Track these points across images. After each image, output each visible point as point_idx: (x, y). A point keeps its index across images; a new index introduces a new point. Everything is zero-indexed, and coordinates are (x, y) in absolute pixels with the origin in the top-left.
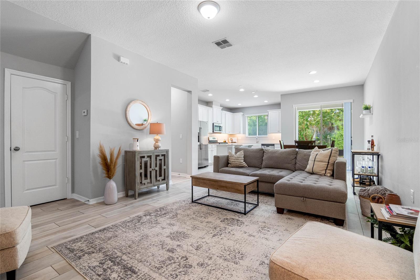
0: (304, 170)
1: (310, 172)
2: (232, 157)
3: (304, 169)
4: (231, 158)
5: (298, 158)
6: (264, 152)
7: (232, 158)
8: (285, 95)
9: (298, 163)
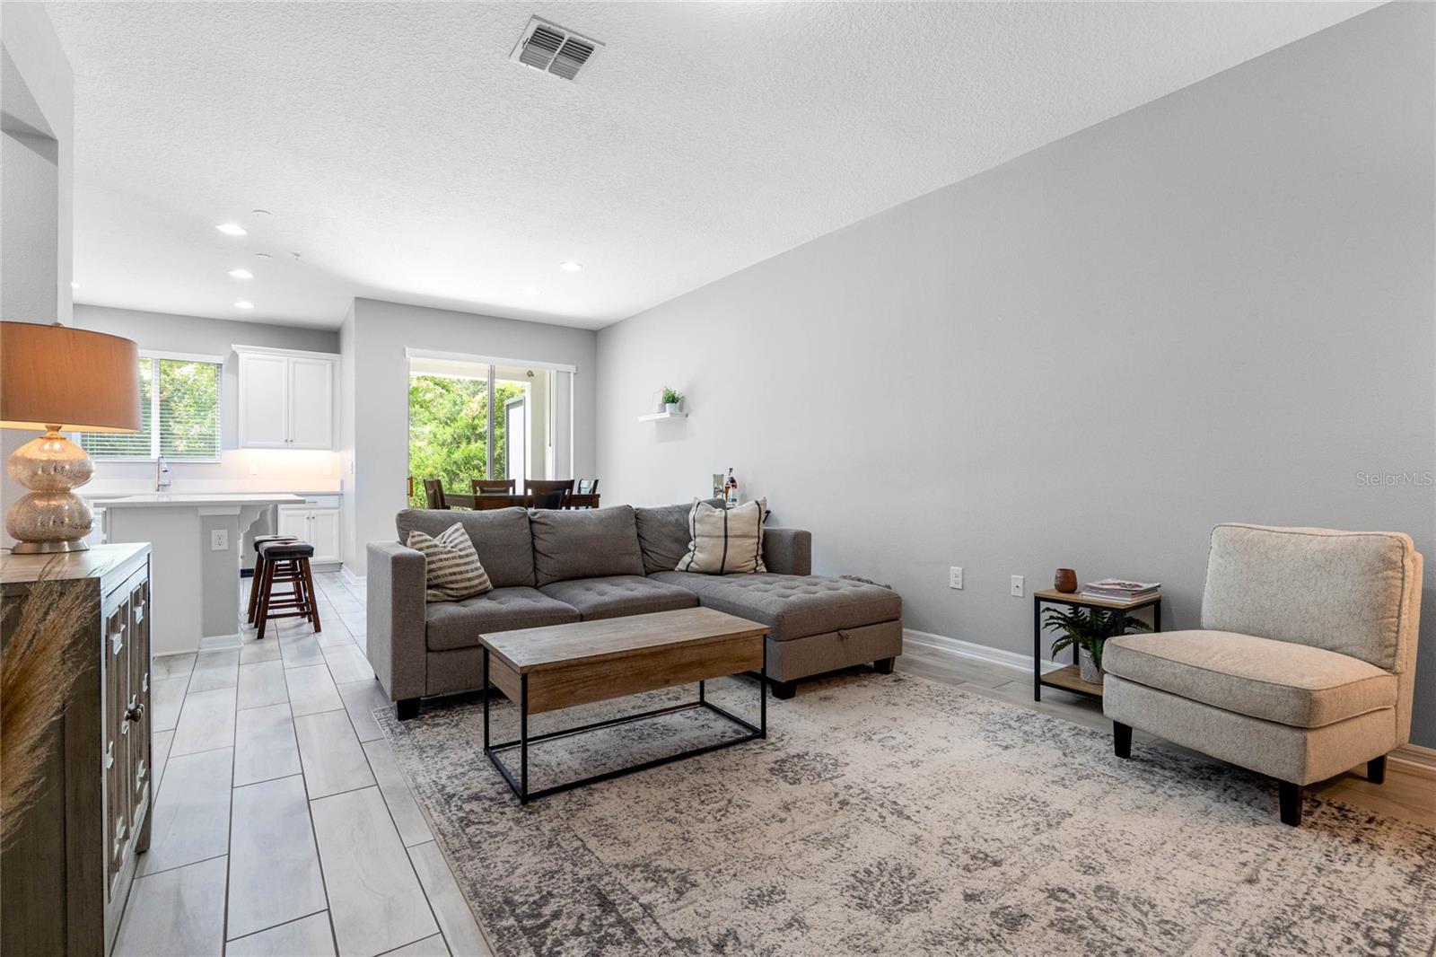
0: (673, 570)
1: (711, 570)
2: (442, 553)
3: (671, 566)
4: (435, 558)
5: (647, 534)
6: (531, 522)
7: (446, 559)
8: (376, 306)
9: (652, 549)
